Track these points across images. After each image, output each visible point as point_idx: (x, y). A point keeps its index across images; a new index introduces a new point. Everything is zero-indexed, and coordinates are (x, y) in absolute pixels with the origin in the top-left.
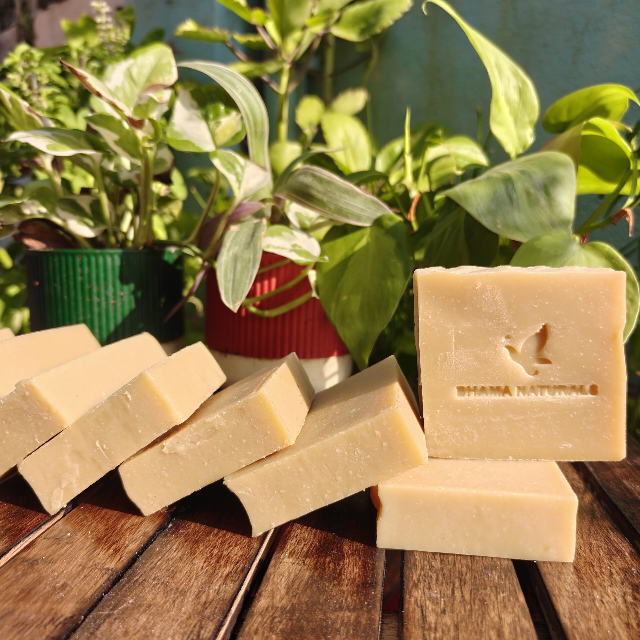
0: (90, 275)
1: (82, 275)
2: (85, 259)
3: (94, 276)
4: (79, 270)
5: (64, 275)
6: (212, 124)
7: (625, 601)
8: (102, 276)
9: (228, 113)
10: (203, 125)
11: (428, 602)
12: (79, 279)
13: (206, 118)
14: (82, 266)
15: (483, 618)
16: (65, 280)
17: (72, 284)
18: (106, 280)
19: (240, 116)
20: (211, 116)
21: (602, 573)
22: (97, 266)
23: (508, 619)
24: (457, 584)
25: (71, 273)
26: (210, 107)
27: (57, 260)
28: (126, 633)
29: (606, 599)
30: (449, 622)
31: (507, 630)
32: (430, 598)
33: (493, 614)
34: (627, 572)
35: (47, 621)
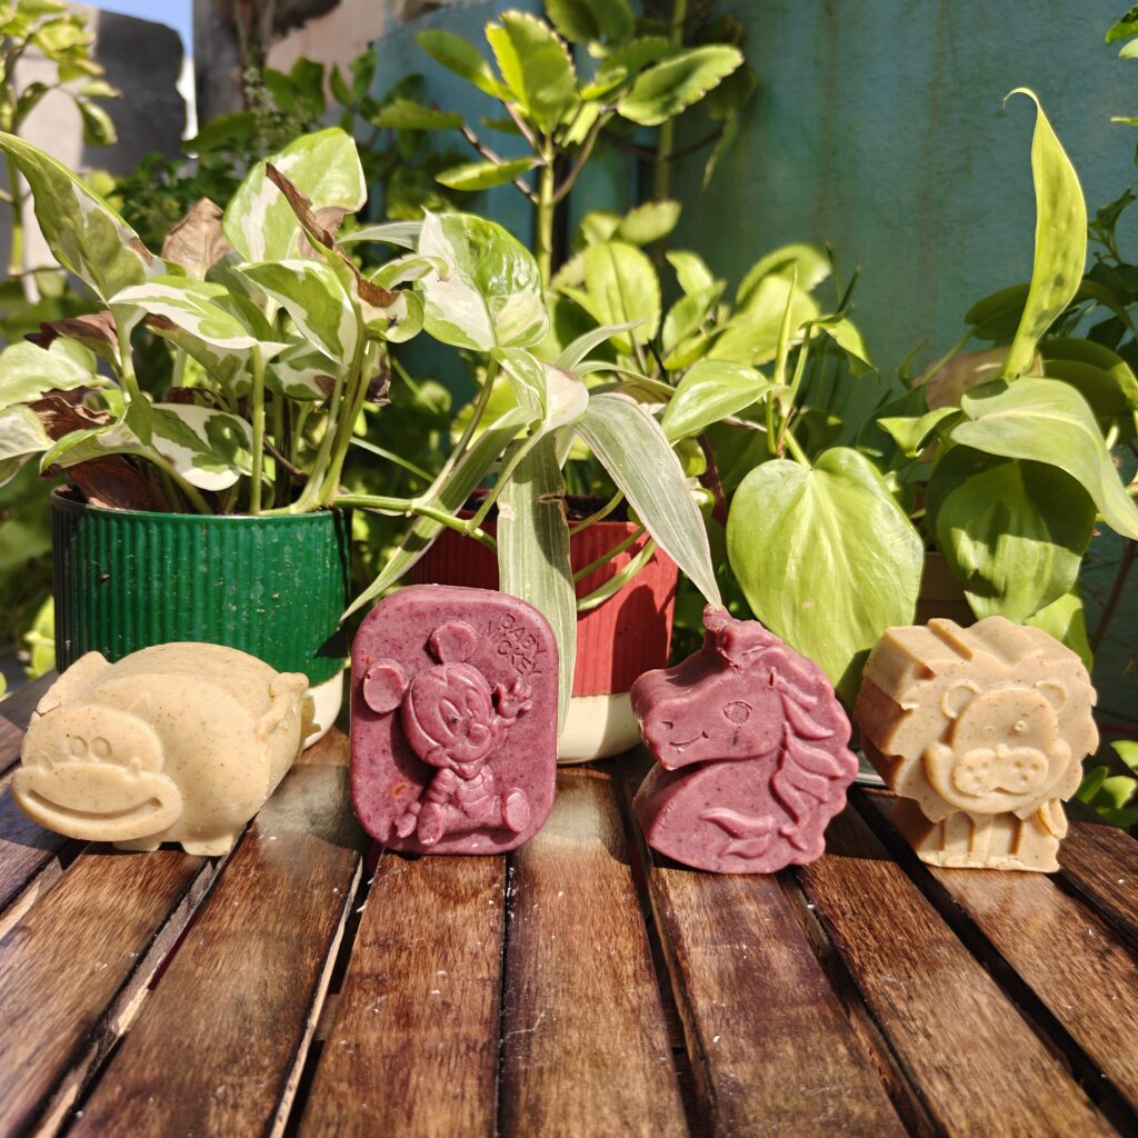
6: (491, 300)
7: (1096, 971)
11: (887, 987)
15: (956, 1002)
21: (1058, 939)
23: (983, 1000)
24: (908, 965)
28: (567, 1053)
29: (1075, 970)
30: (922, 1009)
31: (987, 1012)
32: (887, 983)
33: (964, 995)
34: (1084, 937)
35: (463, 1048)
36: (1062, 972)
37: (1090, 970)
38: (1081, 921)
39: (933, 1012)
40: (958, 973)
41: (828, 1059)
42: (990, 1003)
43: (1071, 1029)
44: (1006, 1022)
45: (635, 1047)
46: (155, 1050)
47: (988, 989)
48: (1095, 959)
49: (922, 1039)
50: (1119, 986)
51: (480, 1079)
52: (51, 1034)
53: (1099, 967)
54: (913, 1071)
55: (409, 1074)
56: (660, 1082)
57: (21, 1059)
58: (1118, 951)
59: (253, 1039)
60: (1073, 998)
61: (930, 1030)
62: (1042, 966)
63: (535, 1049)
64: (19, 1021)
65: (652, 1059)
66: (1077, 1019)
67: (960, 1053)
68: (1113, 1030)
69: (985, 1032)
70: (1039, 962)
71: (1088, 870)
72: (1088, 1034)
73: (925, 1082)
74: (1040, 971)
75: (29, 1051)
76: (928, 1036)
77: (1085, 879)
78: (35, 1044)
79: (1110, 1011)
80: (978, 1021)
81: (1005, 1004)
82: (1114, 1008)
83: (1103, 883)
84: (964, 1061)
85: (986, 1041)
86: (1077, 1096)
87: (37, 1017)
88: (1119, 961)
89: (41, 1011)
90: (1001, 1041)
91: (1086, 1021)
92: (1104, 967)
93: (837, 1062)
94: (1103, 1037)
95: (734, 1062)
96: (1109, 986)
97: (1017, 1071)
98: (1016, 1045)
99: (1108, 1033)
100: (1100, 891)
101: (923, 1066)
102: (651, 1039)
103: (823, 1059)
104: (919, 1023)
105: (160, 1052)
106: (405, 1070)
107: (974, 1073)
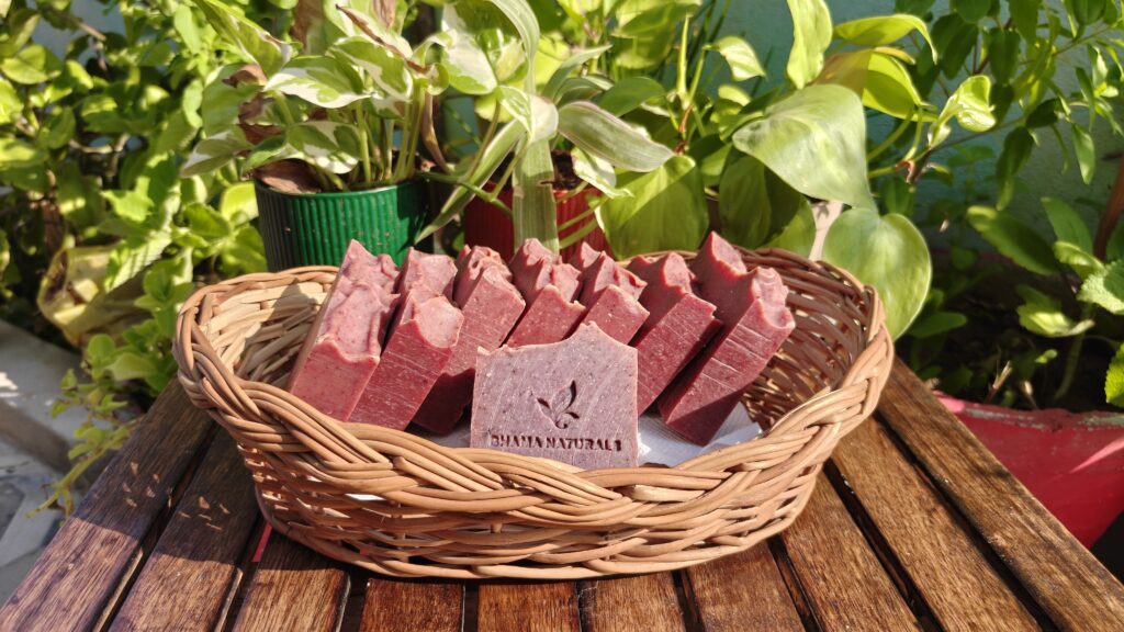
0: (353, 219)
1: (345, 219)
2: (348, 202)
3: (358, 220)
4: (341, 215)
5: (324, 221)
6: (491, 54)
7: (925, 525)
8: (367, 218)
9: (507, 41)
10: (481, 55)
12: (342, 223)
13: (484, 47)
14: (344, 210)
15: (842, 553)
16: (324, 225)
17: (334, 229)
18: (371, 222)
19: (520, 43)
20: (489, 45)
22: (361, 209)
25: (332, 218)
26: (486, 33)
27: (313, 204)
28: (617, 602)
29: (913, 525)
30: (822, 560)
31: (860, 560)
32: (801, 542)
33: (847, 549)
34: (919, 499)
35: (557, 603)
36: (905, 527)
37: (922, 525)
38: (918, 487)
39: (828, 562)
40: (843, 531)
41: (768, 600)
42: (862, 554)
43: (910, 570)
44: (871, 567)
45: (656, 596)
46: (382, 614)
47: (861, 543)
48: (926, 516)
49: (822, 583)
50: (939, 536)
51: (570, 624)
52: (319, 606)
53: (927, 523)
54: (817, 605)
55: (529, 623)
56: (672, 620)
57: (308, 626)
58: (940, 509)
59: (436, 603)
60: (910, 547)
61: (827, 576)
62: (894, 523)
63: (599, 602)
64: (298, 599)
65: (667, 605)
66: (912, 562)
67: (844, 591)
68: (933, 569)
69: (859, 577)
70: (892, 520)
71: (925, 444)
72: (918, 573)
73: (823, 612)
74: (892, 528)
75: (310, 619)
76: (825, 579)
77: (923, 451)
78: (312, 615)
79: (932, 555)
80: (854, 567)
81: (870, 553)
82: (935, 554)
83: (933, 455)
84: (846, 597)
85: (858, 581)
86: (910, 619)
87: (307, 595)
88: (940, 518)
89: (308, 590)
90: (868, 582)
91: (917, 564)
92: (931, 522)
93: (773, 601)
94: (927, 575)
95: (714, 605)
96: (932, 536)
97: (876, 603)
98: (876, 584)
99: (930, 572)
100: (932, 461)
101: (822, 602)
102: (664, 590)
103: (765, 600)
104: (820, 570)
105: (385, 617)
106: (527, 620)
107: (852, 605)
